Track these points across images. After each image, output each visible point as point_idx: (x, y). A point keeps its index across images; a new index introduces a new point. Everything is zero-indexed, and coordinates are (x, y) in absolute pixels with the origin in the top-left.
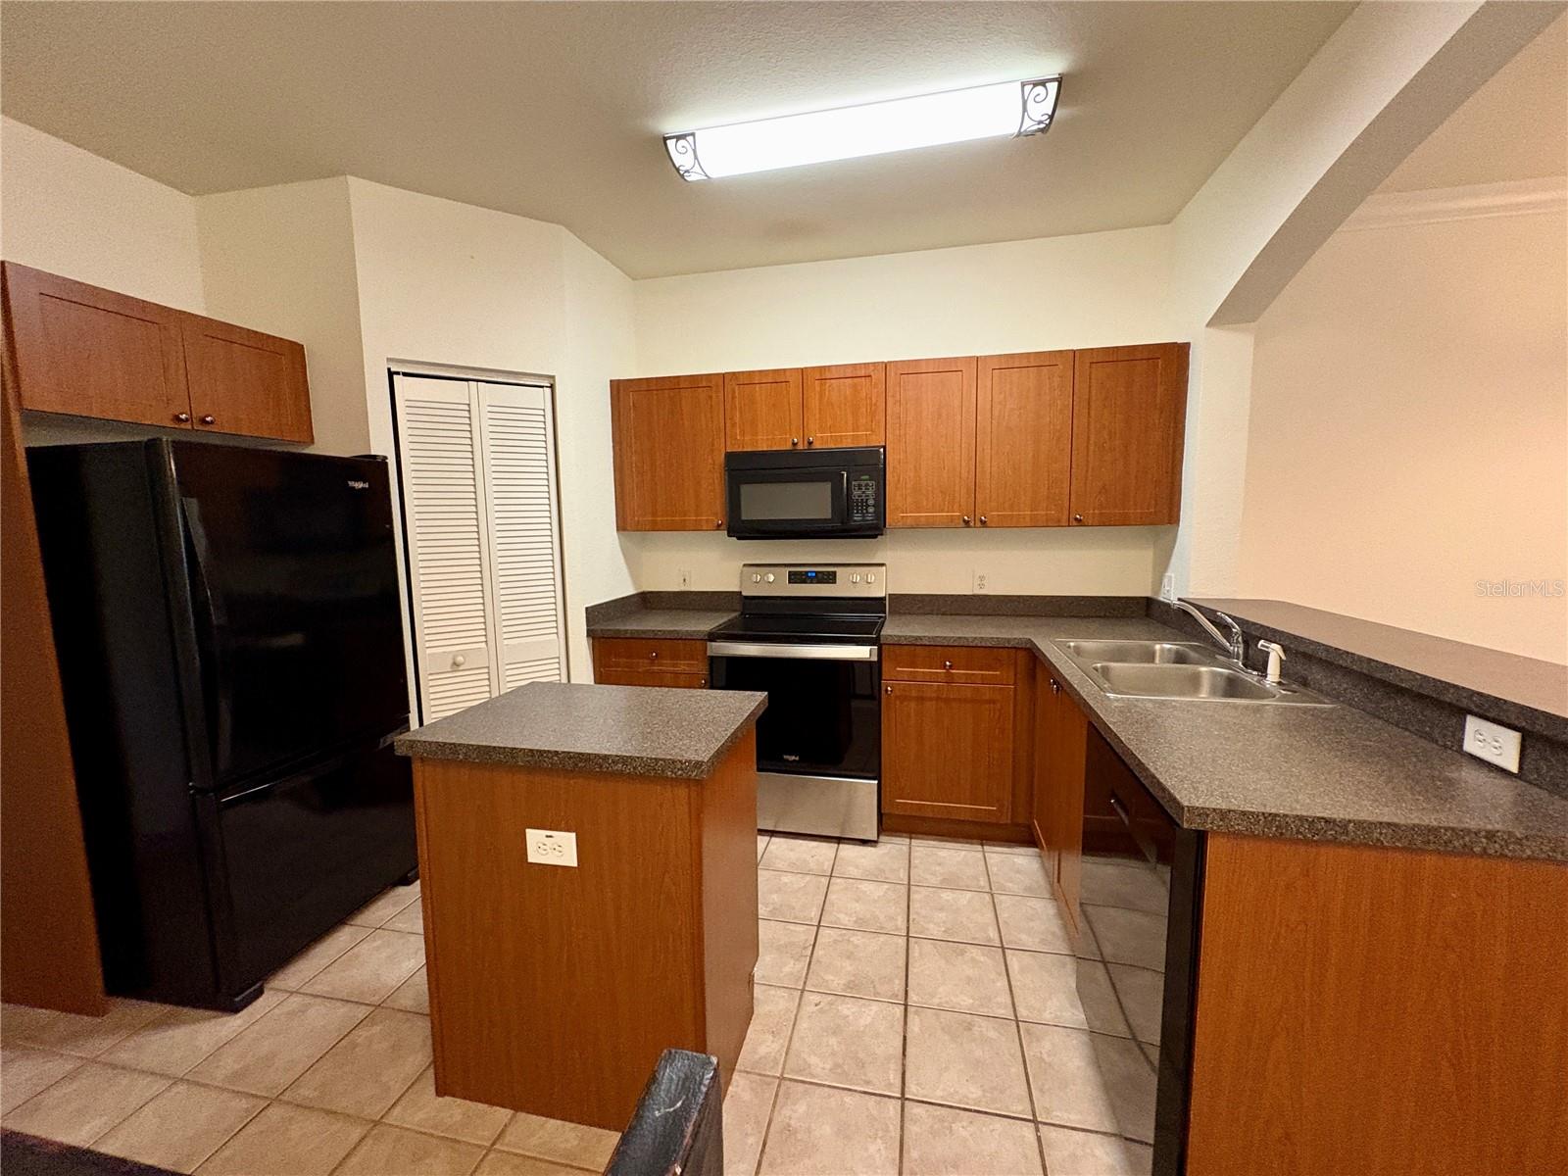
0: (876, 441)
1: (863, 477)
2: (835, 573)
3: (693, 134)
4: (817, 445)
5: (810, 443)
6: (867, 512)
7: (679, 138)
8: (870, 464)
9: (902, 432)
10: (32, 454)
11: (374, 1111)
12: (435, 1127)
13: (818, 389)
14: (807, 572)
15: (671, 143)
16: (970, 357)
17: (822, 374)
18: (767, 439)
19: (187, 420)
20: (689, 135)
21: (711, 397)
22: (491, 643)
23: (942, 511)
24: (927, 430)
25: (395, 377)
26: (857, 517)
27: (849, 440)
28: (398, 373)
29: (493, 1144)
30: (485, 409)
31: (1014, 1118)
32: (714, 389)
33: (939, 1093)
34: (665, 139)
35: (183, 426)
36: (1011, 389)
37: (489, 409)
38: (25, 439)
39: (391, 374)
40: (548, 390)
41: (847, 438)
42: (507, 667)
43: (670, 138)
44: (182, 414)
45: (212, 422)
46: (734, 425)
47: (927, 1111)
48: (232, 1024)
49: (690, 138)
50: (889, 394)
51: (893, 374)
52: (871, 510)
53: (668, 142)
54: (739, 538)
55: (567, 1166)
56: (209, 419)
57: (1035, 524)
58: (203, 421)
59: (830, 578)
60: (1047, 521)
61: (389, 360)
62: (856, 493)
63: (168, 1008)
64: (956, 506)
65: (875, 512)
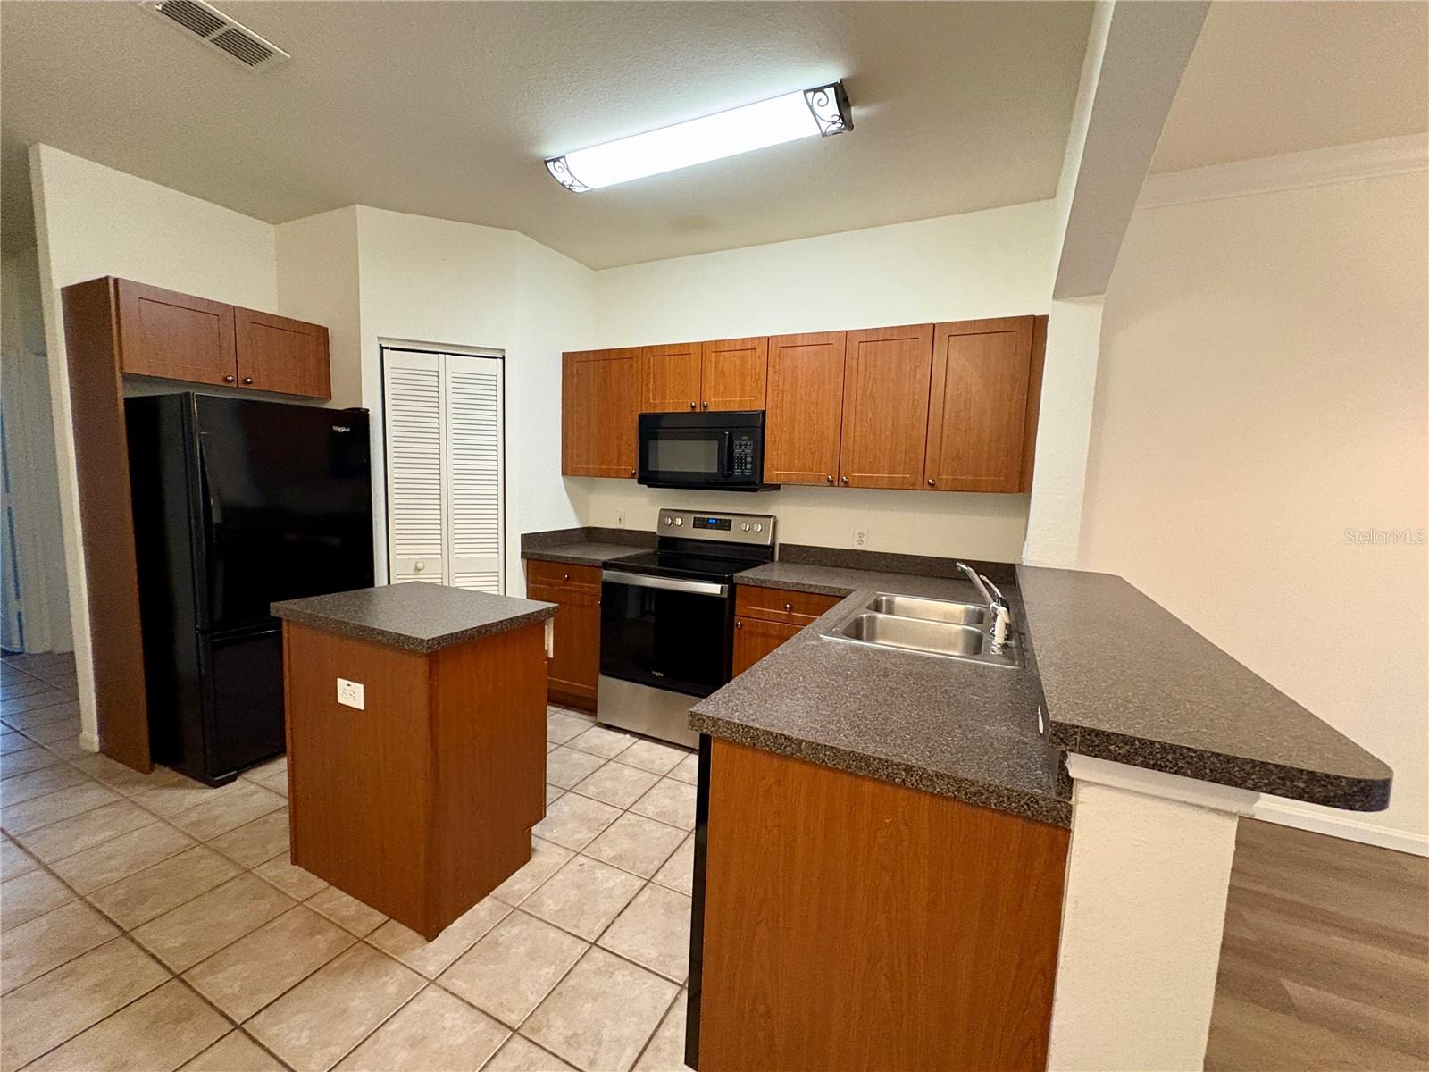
0: (758, 406)
1: (744, 438)
2: (730, 521)
3: (564, 157)
4: (712, 409)
5: (706, 407)
6: (746, 468)
7: (554, 160)
8: (750, 426)
9: (780, 398)
10: (128, 401)
11: (249, 864)
12: (277, 882)
13: (713, 359)
14: (709, 519)
15: (550, 165)
16: (839, 332)
17: (718, 347)
18: (674, 401)
19: (233, 381)
20: (561, 157)
21: (632, 366)
22: (445, 555)
23: (811, 471)
24: (801, 397)
25: (385, 350)
26: (737, 473)
27: (736, 405)
28: (387, 348)
29: (304, 901)
30: (449, 375)
31: (668, 980)
32: (635, 359)
33: (624, 947)
34: (546, 162)
35: (230, 385)
36: (876, 360)
37: (454, 375)
38: (123, 393)
39: (382, 348)
40: (500, 361)
41: (733, 403)
42: (457, 575)
43: (549, 161)
44: (229, 376)
45: (251, 383)
46: (648, 390)
47: (605, 957)
48: (211, 794)
49: (562, 160)
50: (770, 365)
51: (774, 347)
52: (749, 466)
53: (548, 164)
54: (649, 486)
55: (337, 925)
56: (249, 380)
57: (892, 486)
58: (245, 382)
59: (725, 525)
60: (903, 484)
61: (379, 338)
62: (737, 451)
63: (181, 777)
64: (823, 468)
65: (751, 469)
